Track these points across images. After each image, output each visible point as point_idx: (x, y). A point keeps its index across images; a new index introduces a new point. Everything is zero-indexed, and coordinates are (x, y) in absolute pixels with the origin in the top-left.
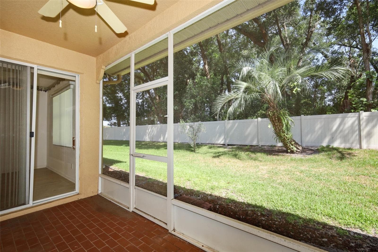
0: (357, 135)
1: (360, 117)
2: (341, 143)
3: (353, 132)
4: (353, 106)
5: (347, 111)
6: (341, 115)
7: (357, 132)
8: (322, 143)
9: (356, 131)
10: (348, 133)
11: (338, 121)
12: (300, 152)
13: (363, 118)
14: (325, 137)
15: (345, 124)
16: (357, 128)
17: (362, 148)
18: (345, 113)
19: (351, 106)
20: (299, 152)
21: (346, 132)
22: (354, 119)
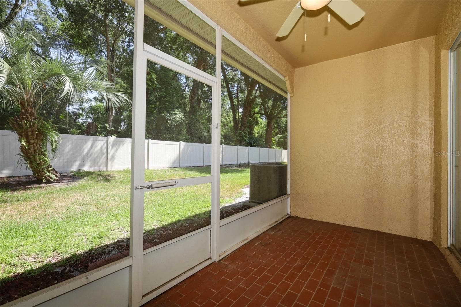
0: (104, 158)
1: (108, 141)
2: (91, 167)
3: (102, 155)
4: (98, 130)
5: (92, 134)
6: (92, 137)
7: (105, 155)
8: (71, 167)
9: (105, 153)
10: (98, 156)
11: (89, 143)
12: (59, 180)
13: (110, 142)
14: (76, 160)
15: (95, 147)
16: (105, 151)
17: (108, 170)
18: (90, 135)
19: (96, 130)
20: (57, 180)
21: (96, 155)
22: (103, 142)
